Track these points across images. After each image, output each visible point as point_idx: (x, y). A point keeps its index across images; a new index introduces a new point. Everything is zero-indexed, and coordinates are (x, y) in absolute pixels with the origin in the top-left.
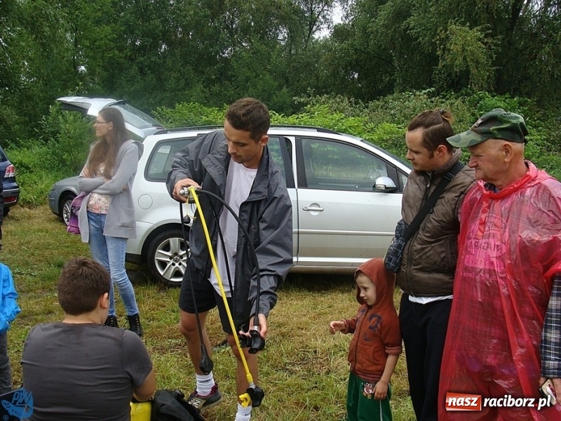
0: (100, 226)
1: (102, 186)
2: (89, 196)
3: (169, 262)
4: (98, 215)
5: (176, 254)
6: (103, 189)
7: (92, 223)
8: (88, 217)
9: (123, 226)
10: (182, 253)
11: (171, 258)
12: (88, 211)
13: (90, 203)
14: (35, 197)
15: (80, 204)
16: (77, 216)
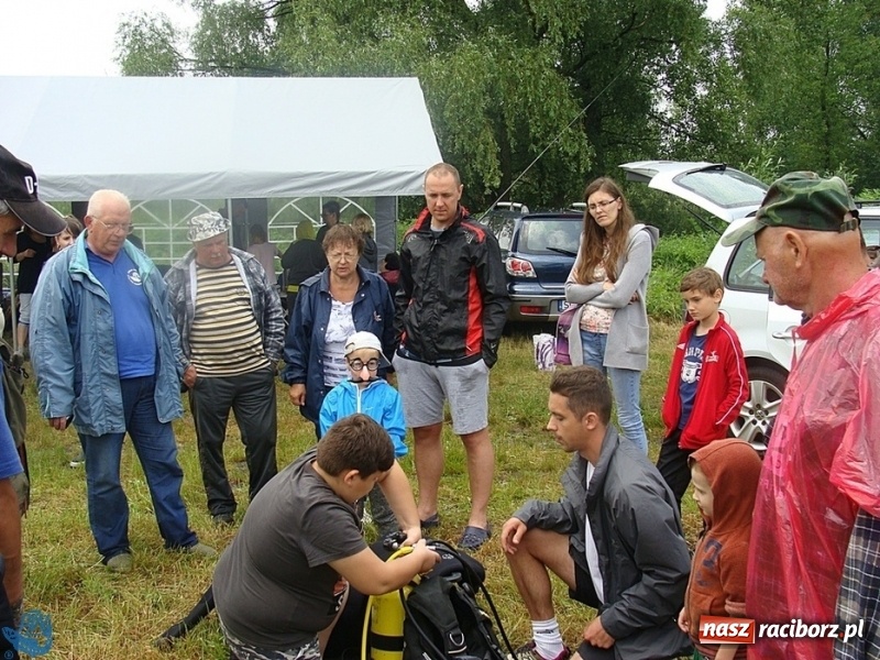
0: (599, 351)
1: (600, 297)
2: (581, 309)
3: (748, 417)
4: (596, 334)
5: (759, 406)
6: (602, 301)
7: (587, 348)
8: (582, 339)
9: (632, 352)
10: (767, 405)
11: (751, 412)
12: (581, 330)
13: (584, 318)
14: (678, 307)
15: (570, 321)
16: (567, 339)
